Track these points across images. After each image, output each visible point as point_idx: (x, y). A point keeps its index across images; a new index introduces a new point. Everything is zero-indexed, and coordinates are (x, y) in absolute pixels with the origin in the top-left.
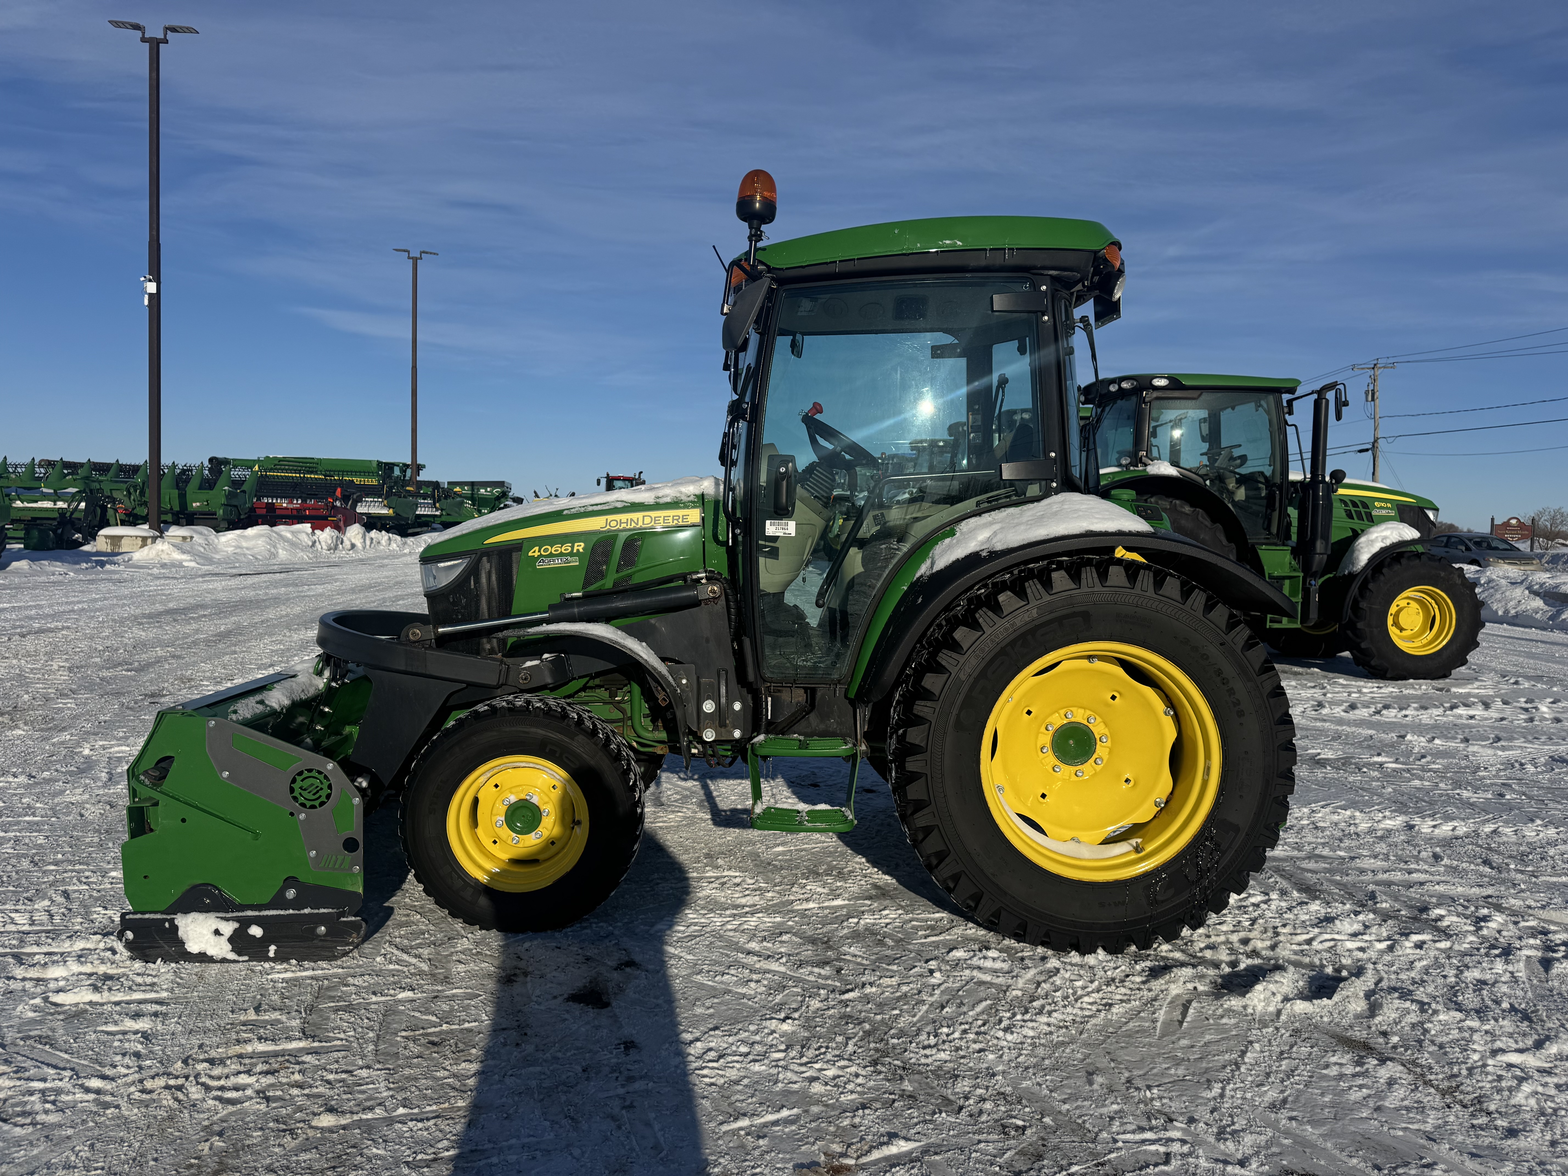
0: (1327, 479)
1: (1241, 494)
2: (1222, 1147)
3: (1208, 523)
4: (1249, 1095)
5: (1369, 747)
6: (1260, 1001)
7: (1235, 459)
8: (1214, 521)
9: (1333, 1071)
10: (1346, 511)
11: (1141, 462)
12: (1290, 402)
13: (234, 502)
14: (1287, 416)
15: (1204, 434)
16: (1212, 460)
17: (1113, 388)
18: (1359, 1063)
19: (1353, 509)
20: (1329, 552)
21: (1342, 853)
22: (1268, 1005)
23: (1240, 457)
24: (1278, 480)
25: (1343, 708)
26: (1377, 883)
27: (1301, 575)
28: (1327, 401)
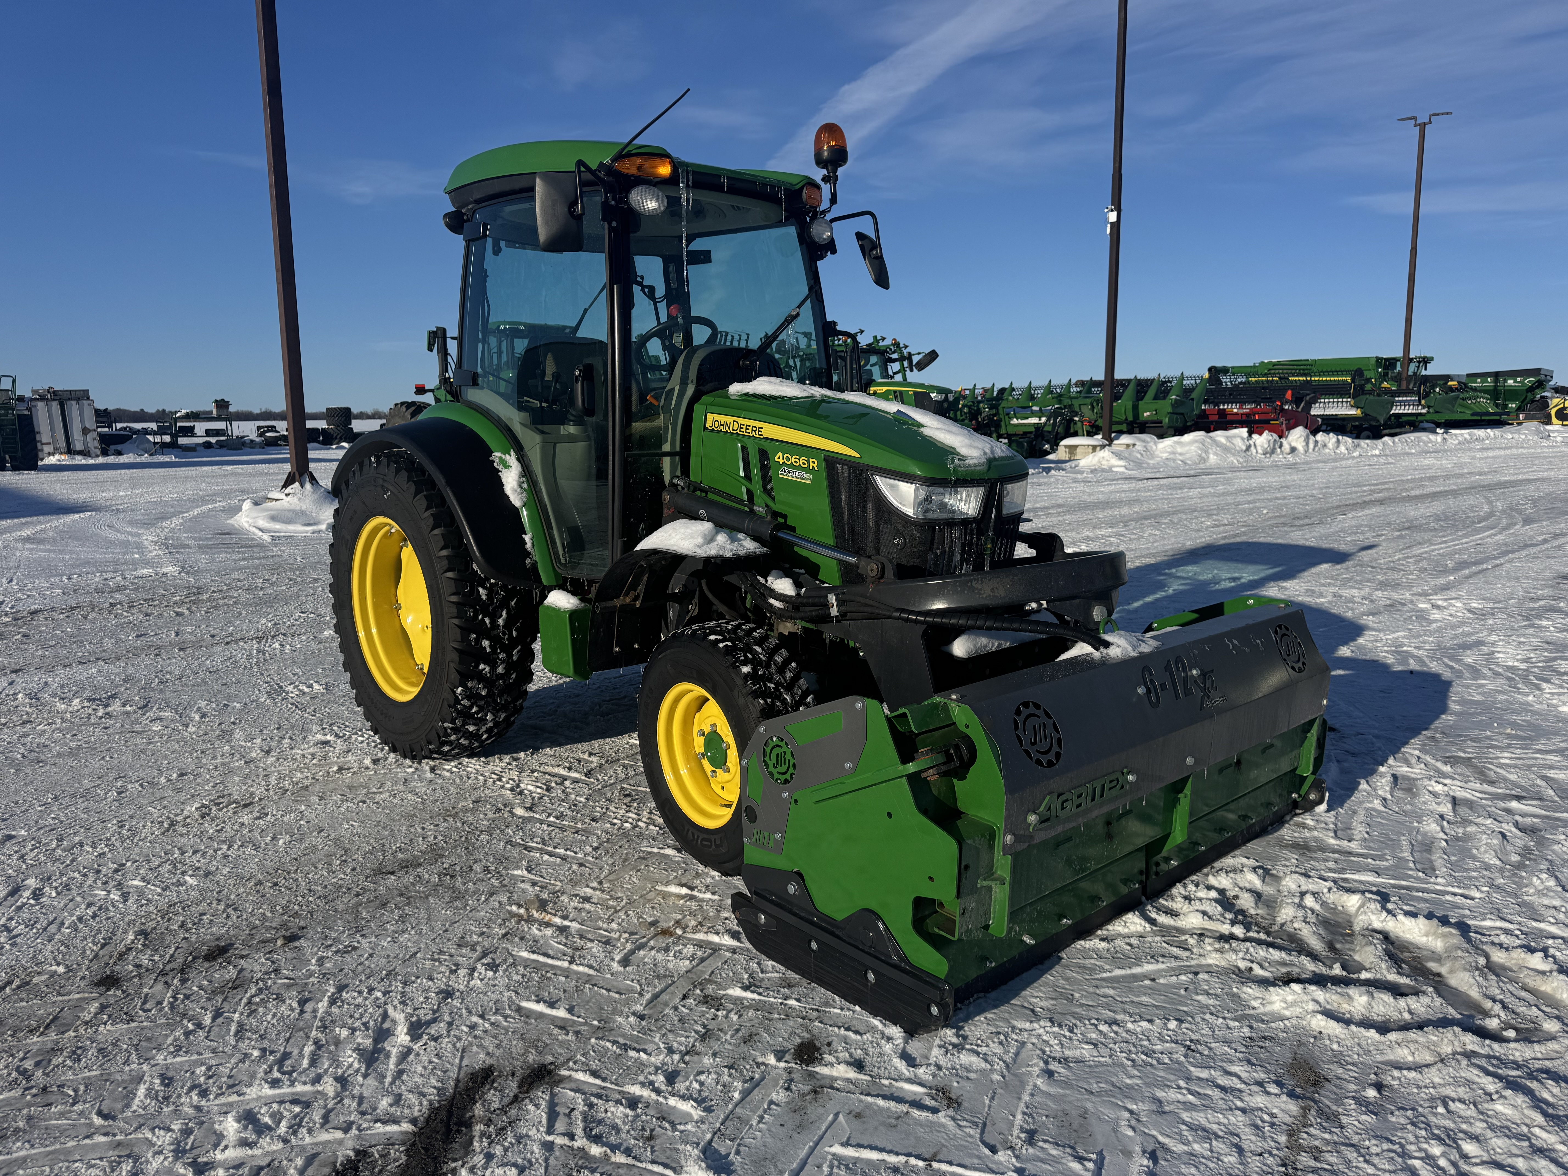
13: (1181, 410)
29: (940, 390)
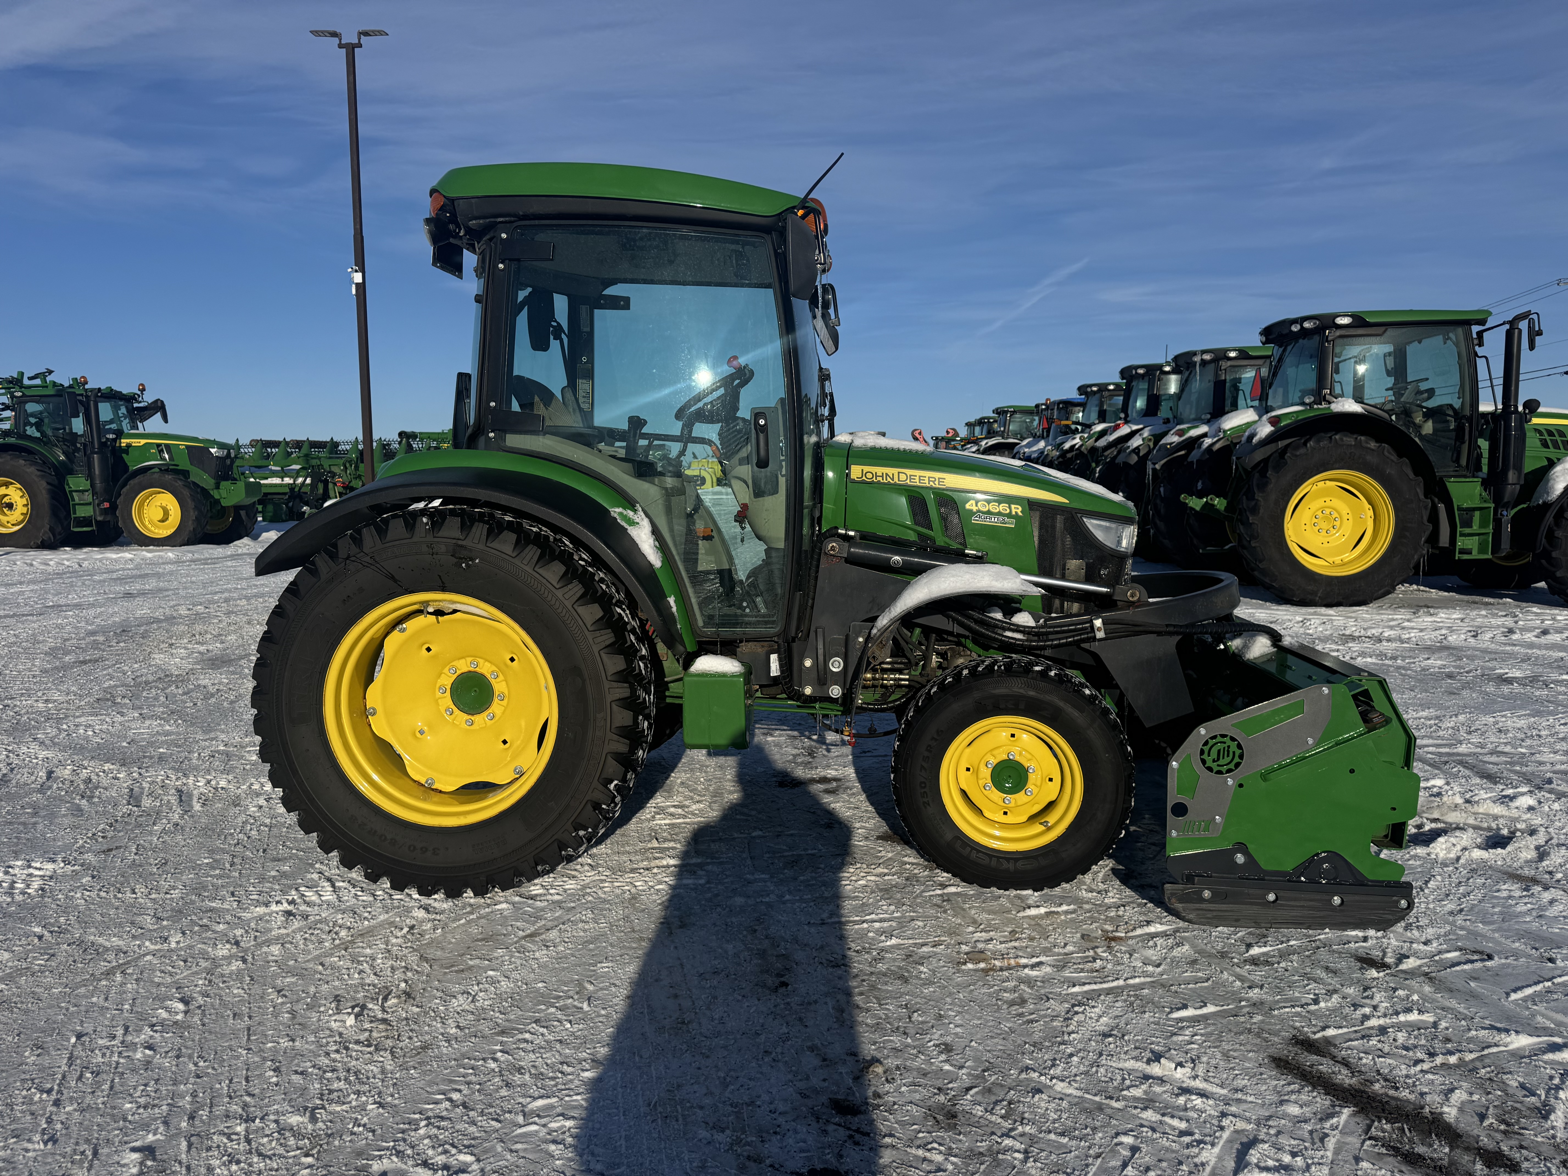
0: (1520, 409)
1: (1428, 428)
2: (1409, 934)
3: (1394, 457)
4: (1431, 906)
5: (1559, 667)
6: (1442, 849)
7: (1422, 392)
8: (1400, 456)
9: (1505, 894)
10: (1541, 440)
11: (1325, 400)
12: (1480, 334)
14: (1477, 348)
15: (1389, 368)
16: (1398, 394)
17: (1295, 328)
18: (1527, 889)
19: (1548, 438)
20: (1522, 482)
21: (1523, 750)
22: (1449, 852)
23: (1427, 391)
24: (1467, 412)
25: (1535, 633)
26: (1555, 772)
27: (1493, 505)
28: (1520, 331)
29: (221, 446)
